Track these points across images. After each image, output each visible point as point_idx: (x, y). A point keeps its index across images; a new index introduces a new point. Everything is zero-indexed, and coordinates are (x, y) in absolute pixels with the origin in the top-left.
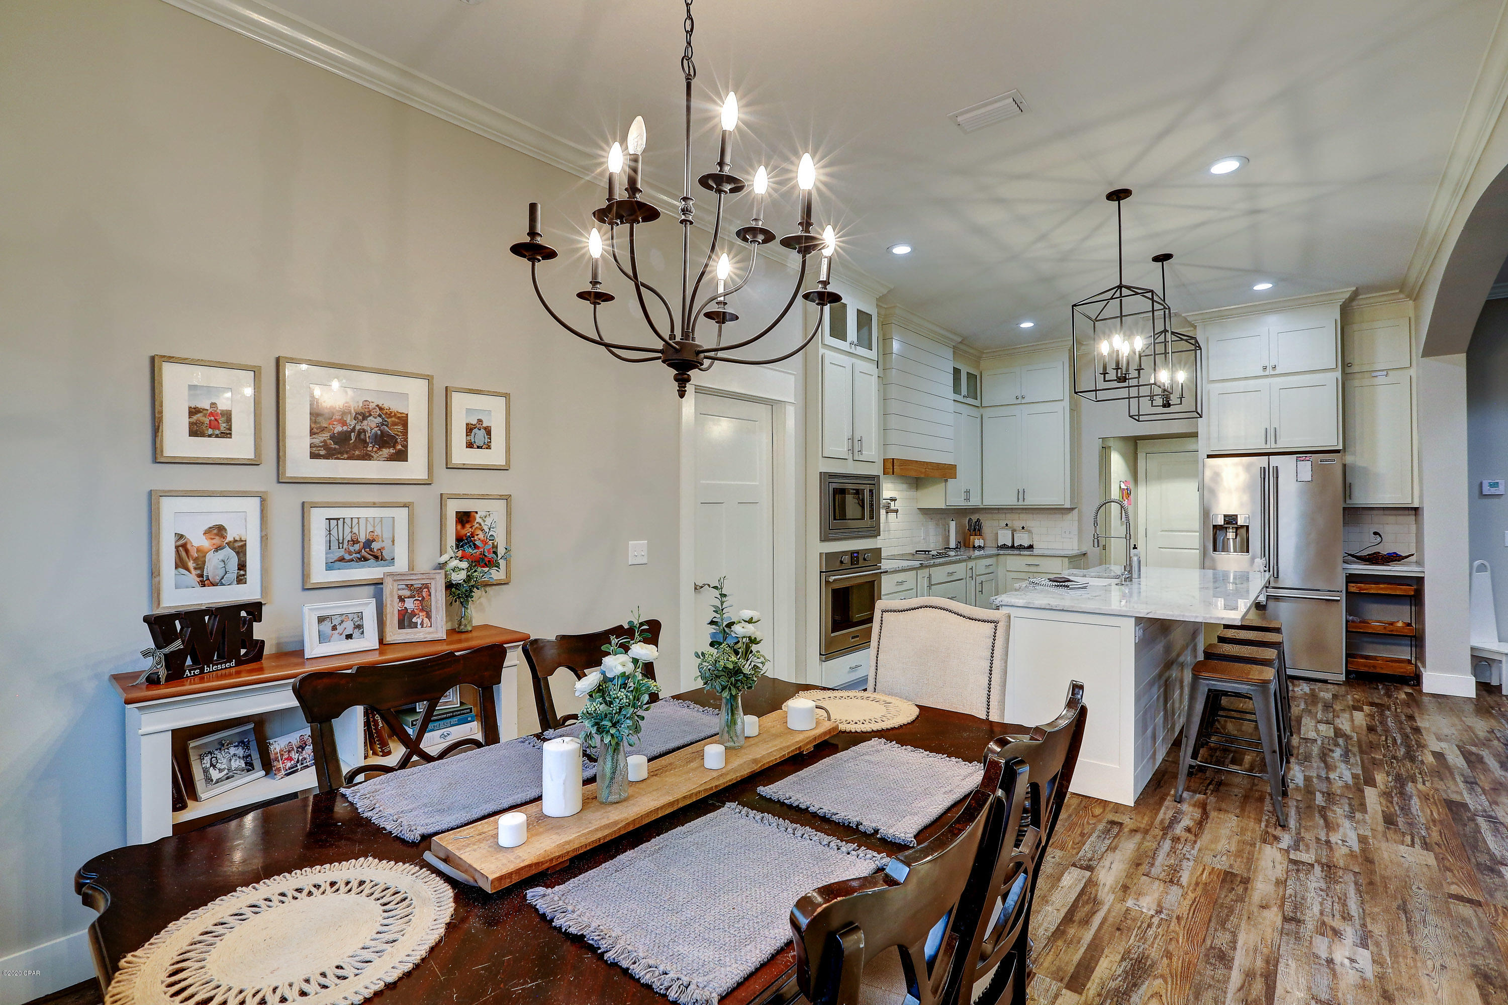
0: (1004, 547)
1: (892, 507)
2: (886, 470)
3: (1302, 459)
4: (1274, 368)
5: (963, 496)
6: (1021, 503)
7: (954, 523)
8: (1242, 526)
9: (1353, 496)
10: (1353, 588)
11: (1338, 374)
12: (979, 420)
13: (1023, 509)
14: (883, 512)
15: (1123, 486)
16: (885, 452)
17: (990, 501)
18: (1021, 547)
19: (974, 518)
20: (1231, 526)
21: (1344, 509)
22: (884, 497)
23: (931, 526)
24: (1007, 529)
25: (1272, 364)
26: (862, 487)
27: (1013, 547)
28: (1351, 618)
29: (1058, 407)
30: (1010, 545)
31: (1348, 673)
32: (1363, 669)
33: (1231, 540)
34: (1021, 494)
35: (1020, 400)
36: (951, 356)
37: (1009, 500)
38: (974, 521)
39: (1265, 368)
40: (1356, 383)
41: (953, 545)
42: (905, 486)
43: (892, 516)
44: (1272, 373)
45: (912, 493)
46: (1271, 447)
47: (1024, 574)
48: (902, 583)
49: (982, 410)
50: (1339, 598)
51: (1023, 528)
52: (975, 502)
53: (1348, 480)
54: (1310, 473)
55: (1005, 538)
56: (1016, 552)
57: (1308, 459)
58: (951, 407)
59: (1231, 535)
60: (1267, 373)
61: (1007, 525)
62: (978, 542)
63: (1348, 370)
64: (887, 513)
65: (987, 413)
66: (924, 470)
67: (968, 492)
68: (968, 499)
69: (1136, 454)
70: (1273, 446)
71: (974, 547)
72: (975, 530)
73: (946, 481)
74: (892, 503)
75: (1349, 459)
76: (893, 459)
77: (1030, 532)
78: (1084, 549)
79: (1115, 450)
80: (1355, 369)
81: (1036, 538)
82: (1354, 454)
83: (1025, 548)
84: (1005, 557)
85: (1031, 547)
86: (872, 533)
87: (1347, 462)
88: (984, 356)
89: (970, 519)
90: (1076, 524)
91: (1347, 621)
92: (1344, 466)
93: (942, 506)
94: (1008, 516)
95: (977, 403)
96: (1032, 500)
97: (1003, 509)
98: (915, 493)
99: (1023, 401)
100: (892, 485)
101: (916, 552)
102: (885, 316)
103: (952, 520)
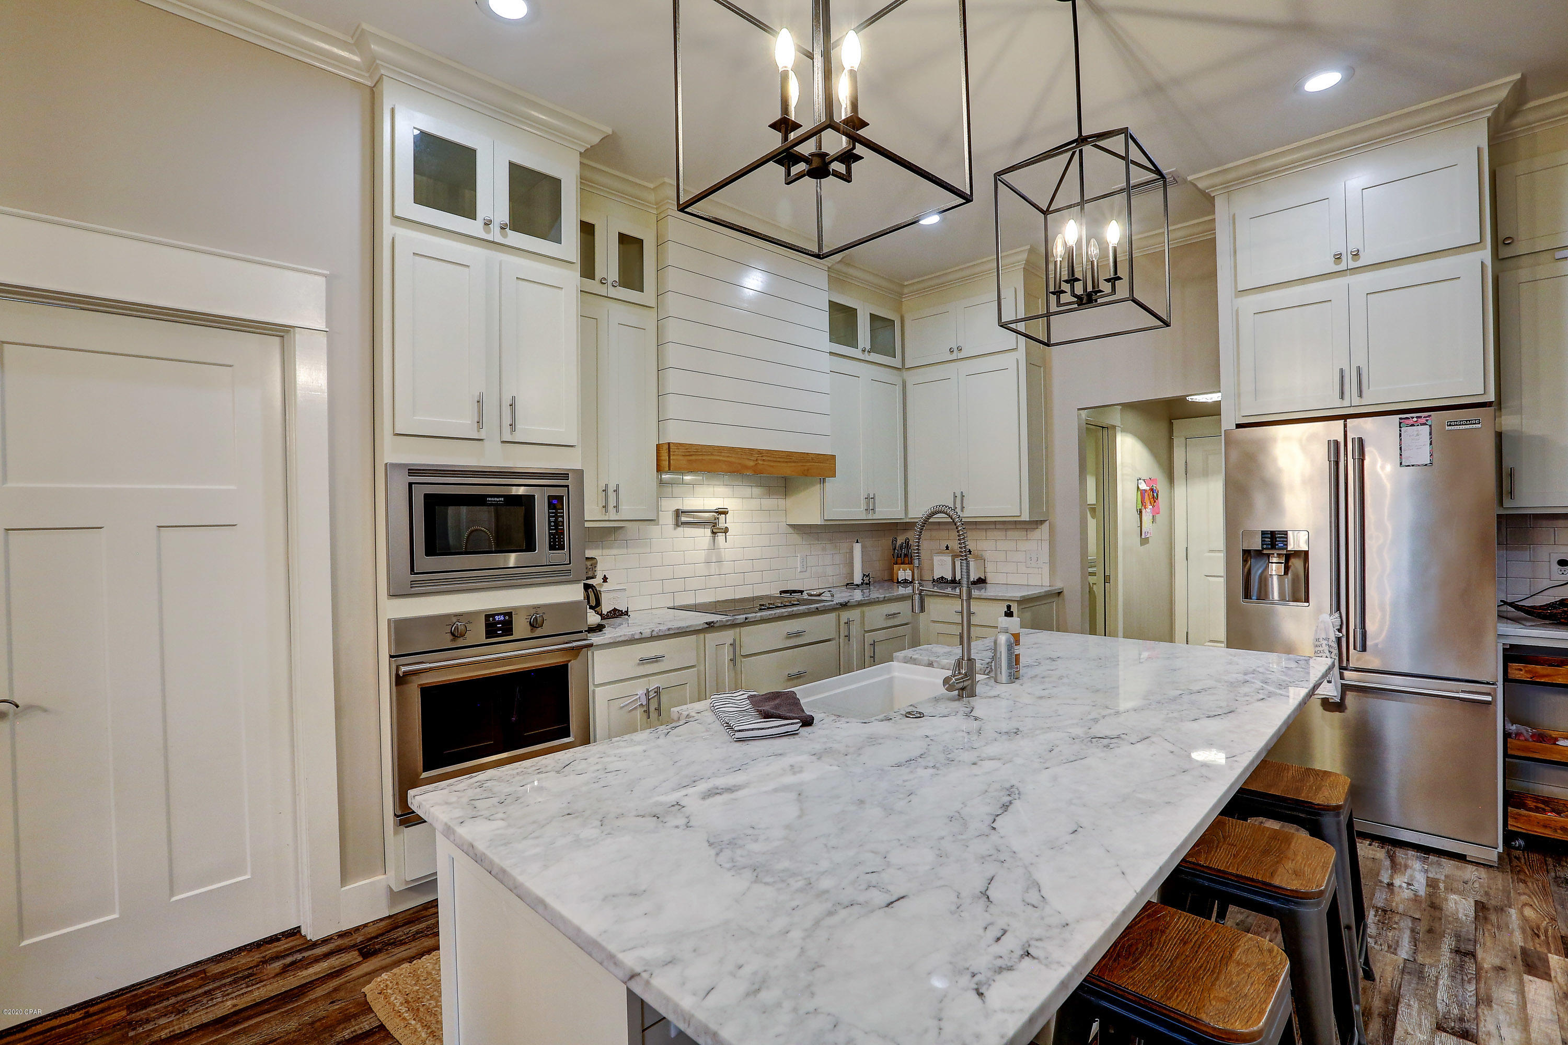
0: (942, 580)
1: (722, 525)
2: (660, 463)
3: (1410, 422)
4: (1356, 255)
7: (860, 546)
8: (1297, 554)
9: (1516, 492)
10: (1519, 671)
11: (1486, 254)
12: (898, 389)
15: (1143, 486)
16: (661, 432)
19: (898, 536)
20: (1275, 552)
21: (1499, 516)
23: (816, 551)
24: (948, 554)
25: (1352, 247)
27: (954, 581)
28: (1514, 727)
29: (1009, 361)
30: (950, 579)
31: (1509, 837)
32: (1540, 831)
33: (1275, 579)
34: (959, 500)
35: (957, 355)
36: (824, 283)
39: (1338, 258)
40: (1524, 274)
41: (856, 578)
42: (757, 491)
44: (1352, 264)
45: (771, 502)
46: (1352, 403)
47: (954, 626)
48: (656, 659)
49: (904, 373)
50: (1489, 698)
51: (971, 552)
52: (890, 513)
53: (1508, 463)
54: (1427, 448)
55: (944, 568)
57: (1423, 421)
58: (826, 362)
59: (1275, 568)
60: (1343, 266)
61: (947, 548)
62: (903, 573)
63: (1505, 252)
65: (912, 378)
67: (867, 497)
68: (872, 510)
69: (1171, 439)
70: (1356, 401)
71: (898, 582)
72: (902, 556)
73: (822, 481)
75: (1508, 422)
76: (669, 445)
77: (980, 558)
78: (1058, 585)
79: (1123, 431)
80: (1521, 247)
81: (990, 568)
82: (1519, 411)
84: (928, 599)
85: (982, 582)
87: (1504, 428)
88: (906, 291)
89: (892, 540)
90: (1046, 546)
91: (1507, 735)
92: (1499, 436)
93: (818, 521)
95: (896, 362)
96: (975, 509)
97: (1004, 523)
98: (781, 502)
99: (961, 355)
100: (727, 490)
101: (781, 594)
102: (657, 204)
103: (857, 542)
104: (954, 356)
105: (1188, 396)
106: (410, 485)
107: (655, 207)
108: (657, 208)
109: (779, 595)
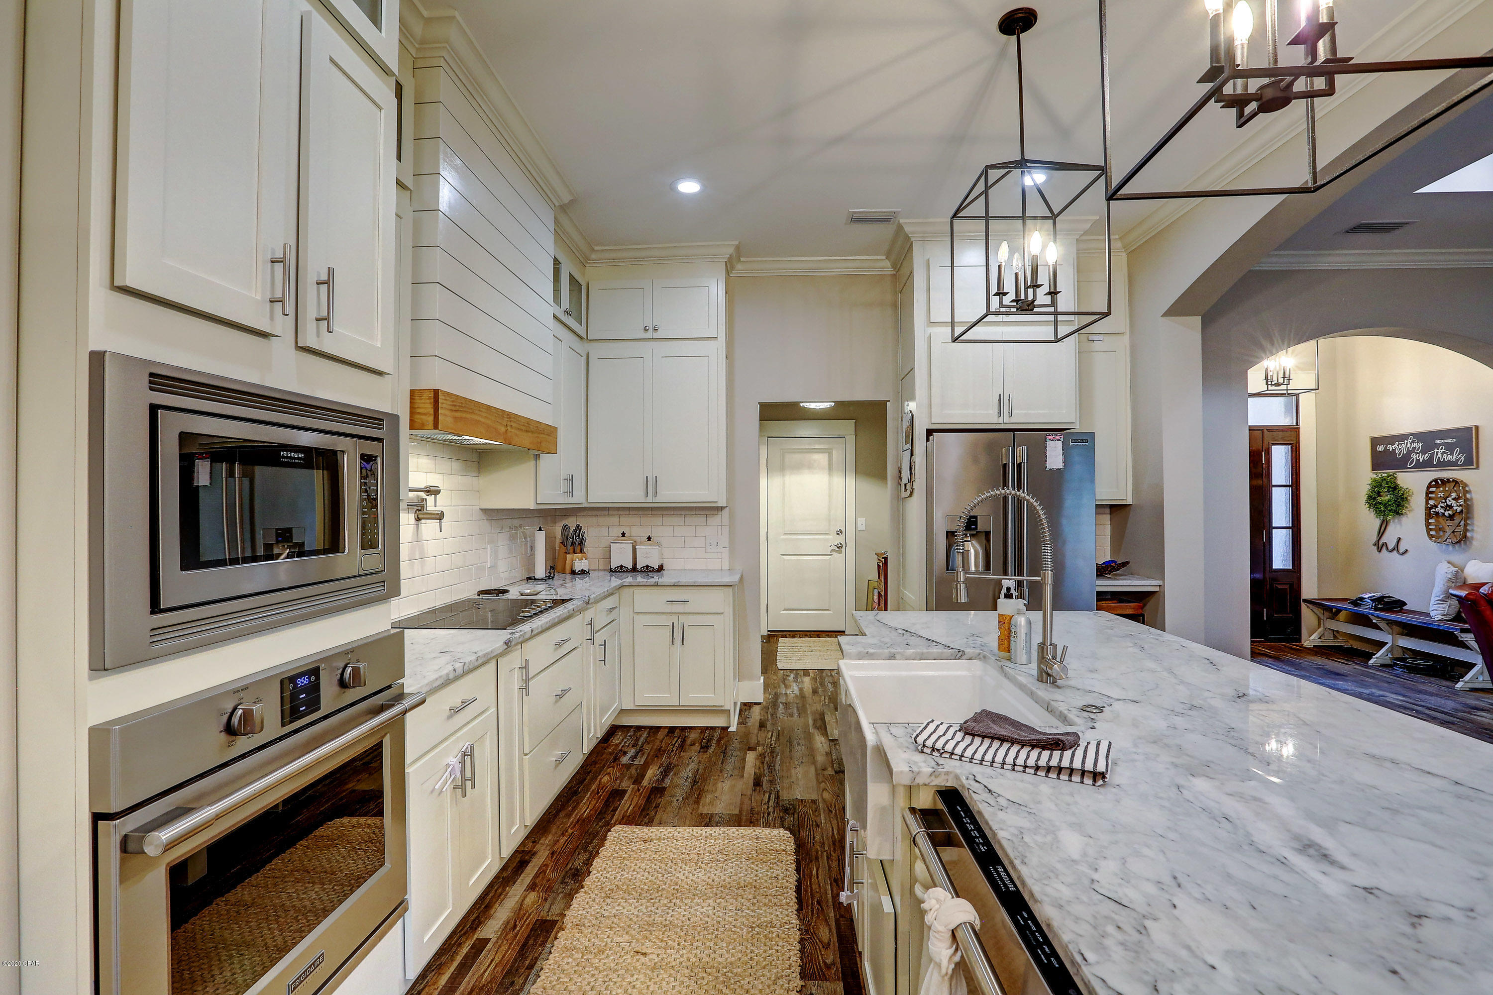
0: (621, 569)
1: (430, 507)
2: (417, 417)
3: (1051, 438)
5: (563, 487)
6: (649, 499)
7: (543, 533)
8: (981, 533)
12: (584, 359)
13: (652, 509)
14: (407, 519)
16: (414, 373)
17: (600, 495)
18: (647, 570)
19: (572, 523)
22: (412, 485)
23: (502, 541)
24: (625, 541)
26: (341, 443)
27: (634, 569)
29: (707, 348)
30: (632, 566)
34: (651, 484)
35: (651, 333)
37: (633, 495)
38: (572, 529)
41: (540, 571)
42: (456, 465)
43: (429, 527)
45: (469, 480)
46: (1005, 421)
47: (664, 617)
48: (465, 704)
49: (588, 346)
51: (649, 539)
52: (578, 498)
54: (1061, 457)
55: (622, 556)
56: (640, 579)
57: (1058, 438)
58: (550, 319)
61: (623, 534)
62: (579, 563)
64: (418, 519)
65: (596, 351)
66: (503, 429)
67: (569, 480)
68: (570, 493)
70: (1007, 419)
71: (573, 572)
72: (573, 544)
73: (537, 457)
74: (430, 499)
76: (436, 392)
77: (658, 544)
78: (738, 571)
81: (667, 553)
83: (654, 571)
84: (631, 589)
85: (661, 568)
86: (381, 590)
88: (593, 256)
89: (565, 527)
90: (726, 531)
93: (532, 506)
94: (624, 520)
95: (581, 330)
96: (668, 495)
97: (618, 509)
98: (475, 480)
99: (655, 336)
100: (429, 461)
101: (479, 595)
102: (423, 42)
103: (540, 529)
104: (648, 335)
105: (802, 402)
106: (154, 409)
107: (417, 46)
108: (418, 50)
109: (477, 597)
